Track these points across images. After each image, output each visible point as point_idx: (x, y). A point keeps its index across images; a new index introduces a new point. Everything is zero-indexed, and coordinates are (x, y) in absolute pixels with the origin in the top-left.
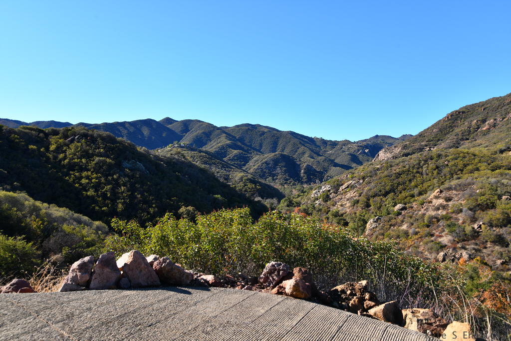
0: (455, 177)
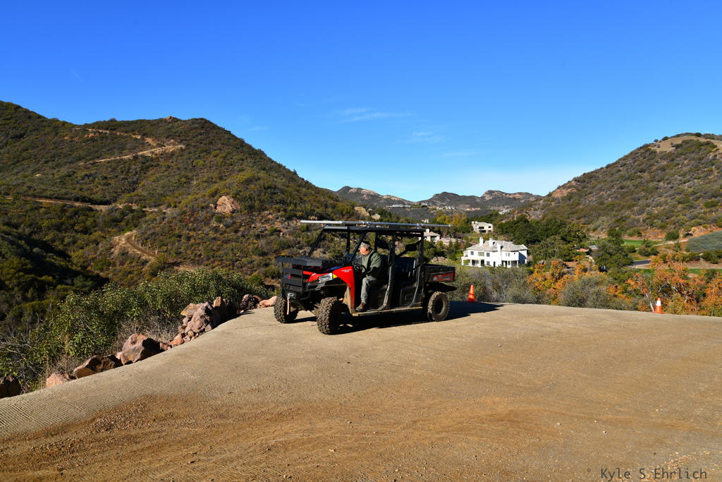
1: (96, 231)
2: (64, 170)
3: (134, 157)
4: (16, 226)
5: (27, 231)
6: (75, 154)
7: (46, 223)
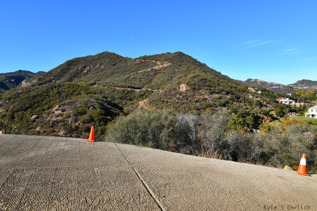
0: (68, 98)
1: (134, 99)
2: (126, 76)
3: (152, 70)
4: (107, 98)
5: (110, 99)
6: (132, 70)
7: (117, 97)
